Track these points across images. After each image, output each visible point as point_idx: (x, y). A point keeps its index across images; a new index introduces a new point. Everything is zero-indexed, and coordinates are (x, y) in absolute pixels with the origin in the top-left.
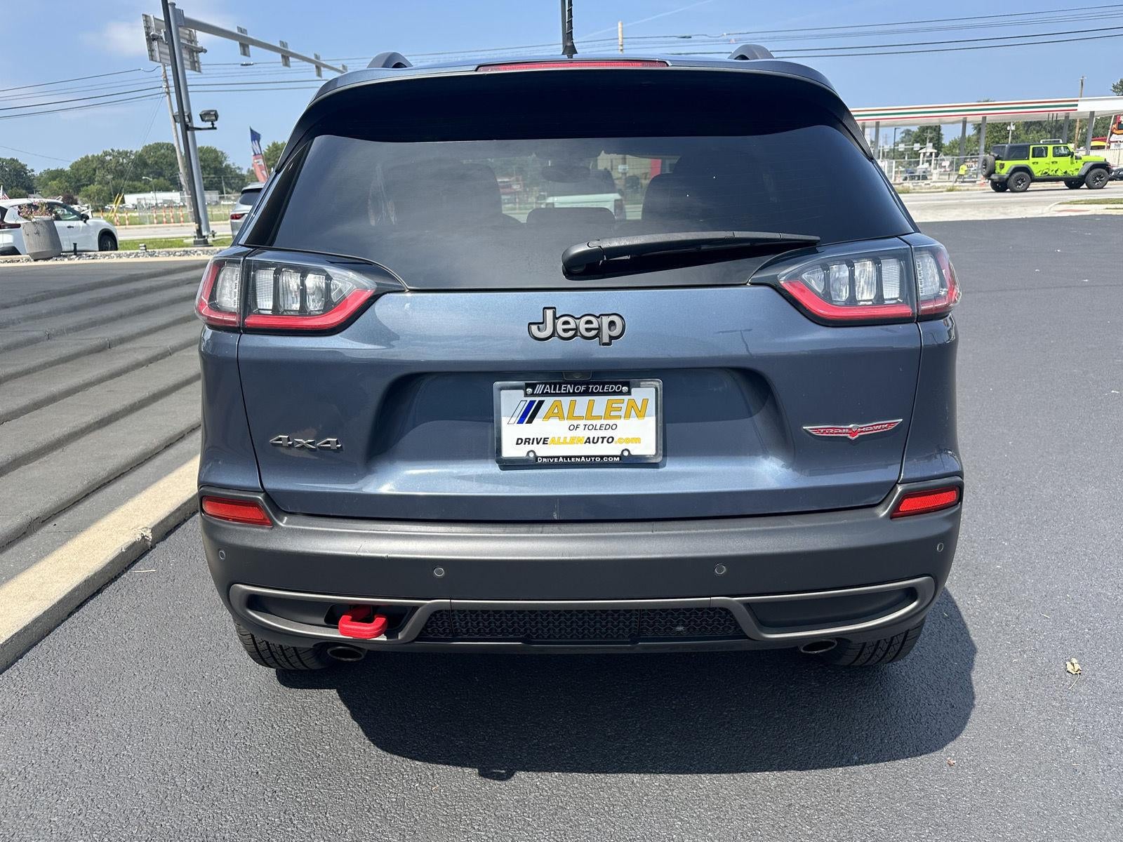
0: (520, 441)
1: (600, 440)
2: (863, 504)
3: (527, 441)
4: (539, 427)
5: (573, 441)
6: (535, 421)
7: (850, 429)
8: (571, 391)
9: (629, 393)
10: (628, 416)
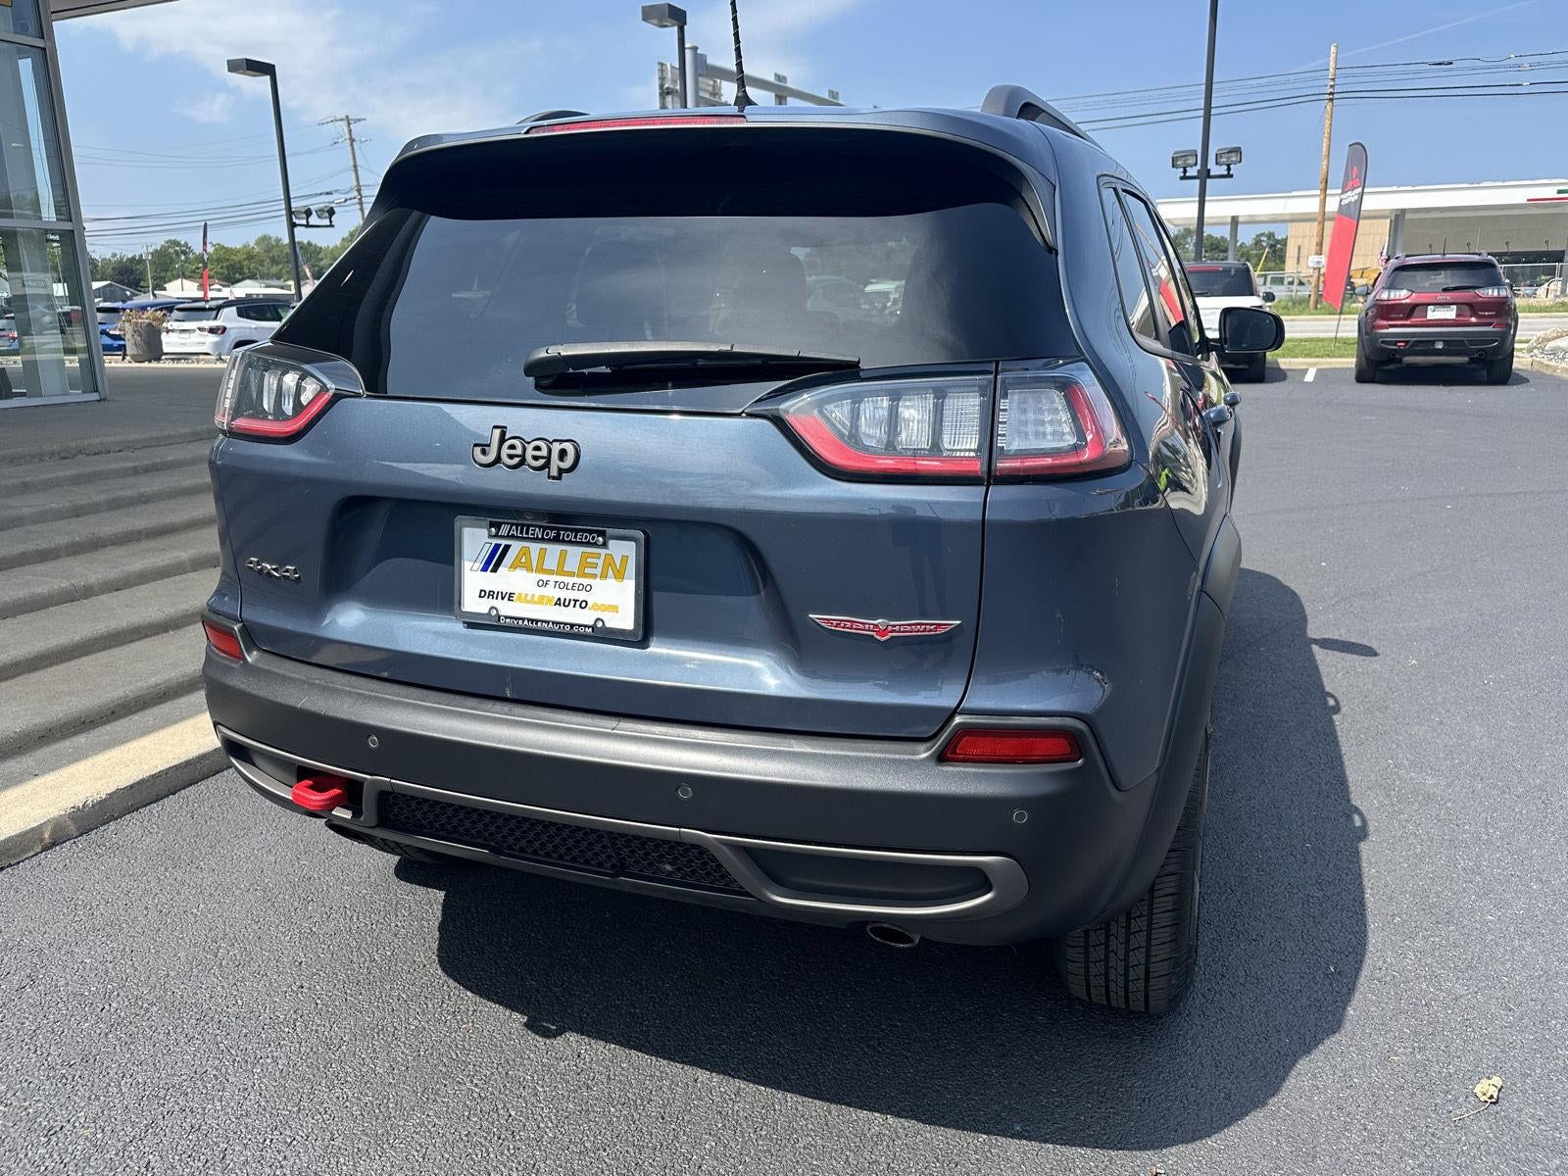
0: (483, 593)
1: (572, 603)
2: (903, 735)
3: (491, 594)
4: (506, 578)
5: (542, 600)
6: (500, 568)
7: (876, 626)
8: (540, 536)
9: (605, 545)
10: (604, 576)
